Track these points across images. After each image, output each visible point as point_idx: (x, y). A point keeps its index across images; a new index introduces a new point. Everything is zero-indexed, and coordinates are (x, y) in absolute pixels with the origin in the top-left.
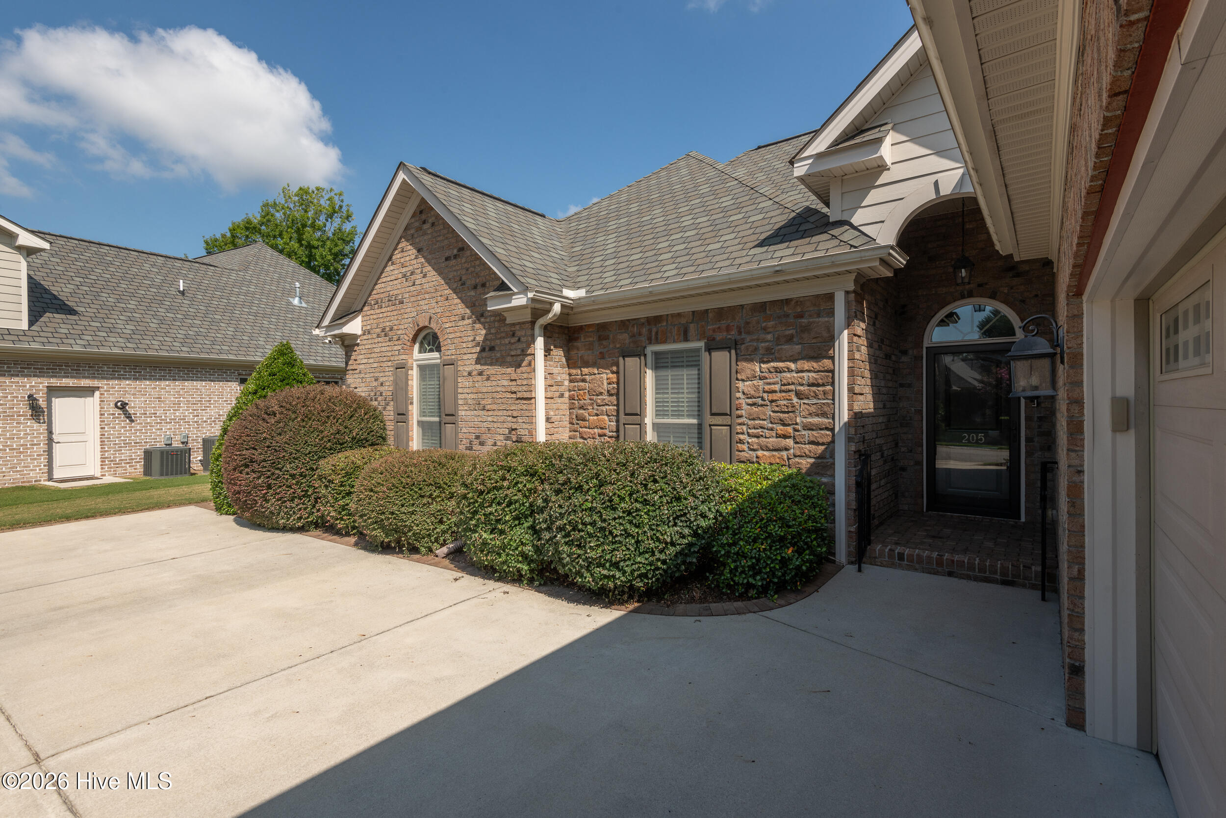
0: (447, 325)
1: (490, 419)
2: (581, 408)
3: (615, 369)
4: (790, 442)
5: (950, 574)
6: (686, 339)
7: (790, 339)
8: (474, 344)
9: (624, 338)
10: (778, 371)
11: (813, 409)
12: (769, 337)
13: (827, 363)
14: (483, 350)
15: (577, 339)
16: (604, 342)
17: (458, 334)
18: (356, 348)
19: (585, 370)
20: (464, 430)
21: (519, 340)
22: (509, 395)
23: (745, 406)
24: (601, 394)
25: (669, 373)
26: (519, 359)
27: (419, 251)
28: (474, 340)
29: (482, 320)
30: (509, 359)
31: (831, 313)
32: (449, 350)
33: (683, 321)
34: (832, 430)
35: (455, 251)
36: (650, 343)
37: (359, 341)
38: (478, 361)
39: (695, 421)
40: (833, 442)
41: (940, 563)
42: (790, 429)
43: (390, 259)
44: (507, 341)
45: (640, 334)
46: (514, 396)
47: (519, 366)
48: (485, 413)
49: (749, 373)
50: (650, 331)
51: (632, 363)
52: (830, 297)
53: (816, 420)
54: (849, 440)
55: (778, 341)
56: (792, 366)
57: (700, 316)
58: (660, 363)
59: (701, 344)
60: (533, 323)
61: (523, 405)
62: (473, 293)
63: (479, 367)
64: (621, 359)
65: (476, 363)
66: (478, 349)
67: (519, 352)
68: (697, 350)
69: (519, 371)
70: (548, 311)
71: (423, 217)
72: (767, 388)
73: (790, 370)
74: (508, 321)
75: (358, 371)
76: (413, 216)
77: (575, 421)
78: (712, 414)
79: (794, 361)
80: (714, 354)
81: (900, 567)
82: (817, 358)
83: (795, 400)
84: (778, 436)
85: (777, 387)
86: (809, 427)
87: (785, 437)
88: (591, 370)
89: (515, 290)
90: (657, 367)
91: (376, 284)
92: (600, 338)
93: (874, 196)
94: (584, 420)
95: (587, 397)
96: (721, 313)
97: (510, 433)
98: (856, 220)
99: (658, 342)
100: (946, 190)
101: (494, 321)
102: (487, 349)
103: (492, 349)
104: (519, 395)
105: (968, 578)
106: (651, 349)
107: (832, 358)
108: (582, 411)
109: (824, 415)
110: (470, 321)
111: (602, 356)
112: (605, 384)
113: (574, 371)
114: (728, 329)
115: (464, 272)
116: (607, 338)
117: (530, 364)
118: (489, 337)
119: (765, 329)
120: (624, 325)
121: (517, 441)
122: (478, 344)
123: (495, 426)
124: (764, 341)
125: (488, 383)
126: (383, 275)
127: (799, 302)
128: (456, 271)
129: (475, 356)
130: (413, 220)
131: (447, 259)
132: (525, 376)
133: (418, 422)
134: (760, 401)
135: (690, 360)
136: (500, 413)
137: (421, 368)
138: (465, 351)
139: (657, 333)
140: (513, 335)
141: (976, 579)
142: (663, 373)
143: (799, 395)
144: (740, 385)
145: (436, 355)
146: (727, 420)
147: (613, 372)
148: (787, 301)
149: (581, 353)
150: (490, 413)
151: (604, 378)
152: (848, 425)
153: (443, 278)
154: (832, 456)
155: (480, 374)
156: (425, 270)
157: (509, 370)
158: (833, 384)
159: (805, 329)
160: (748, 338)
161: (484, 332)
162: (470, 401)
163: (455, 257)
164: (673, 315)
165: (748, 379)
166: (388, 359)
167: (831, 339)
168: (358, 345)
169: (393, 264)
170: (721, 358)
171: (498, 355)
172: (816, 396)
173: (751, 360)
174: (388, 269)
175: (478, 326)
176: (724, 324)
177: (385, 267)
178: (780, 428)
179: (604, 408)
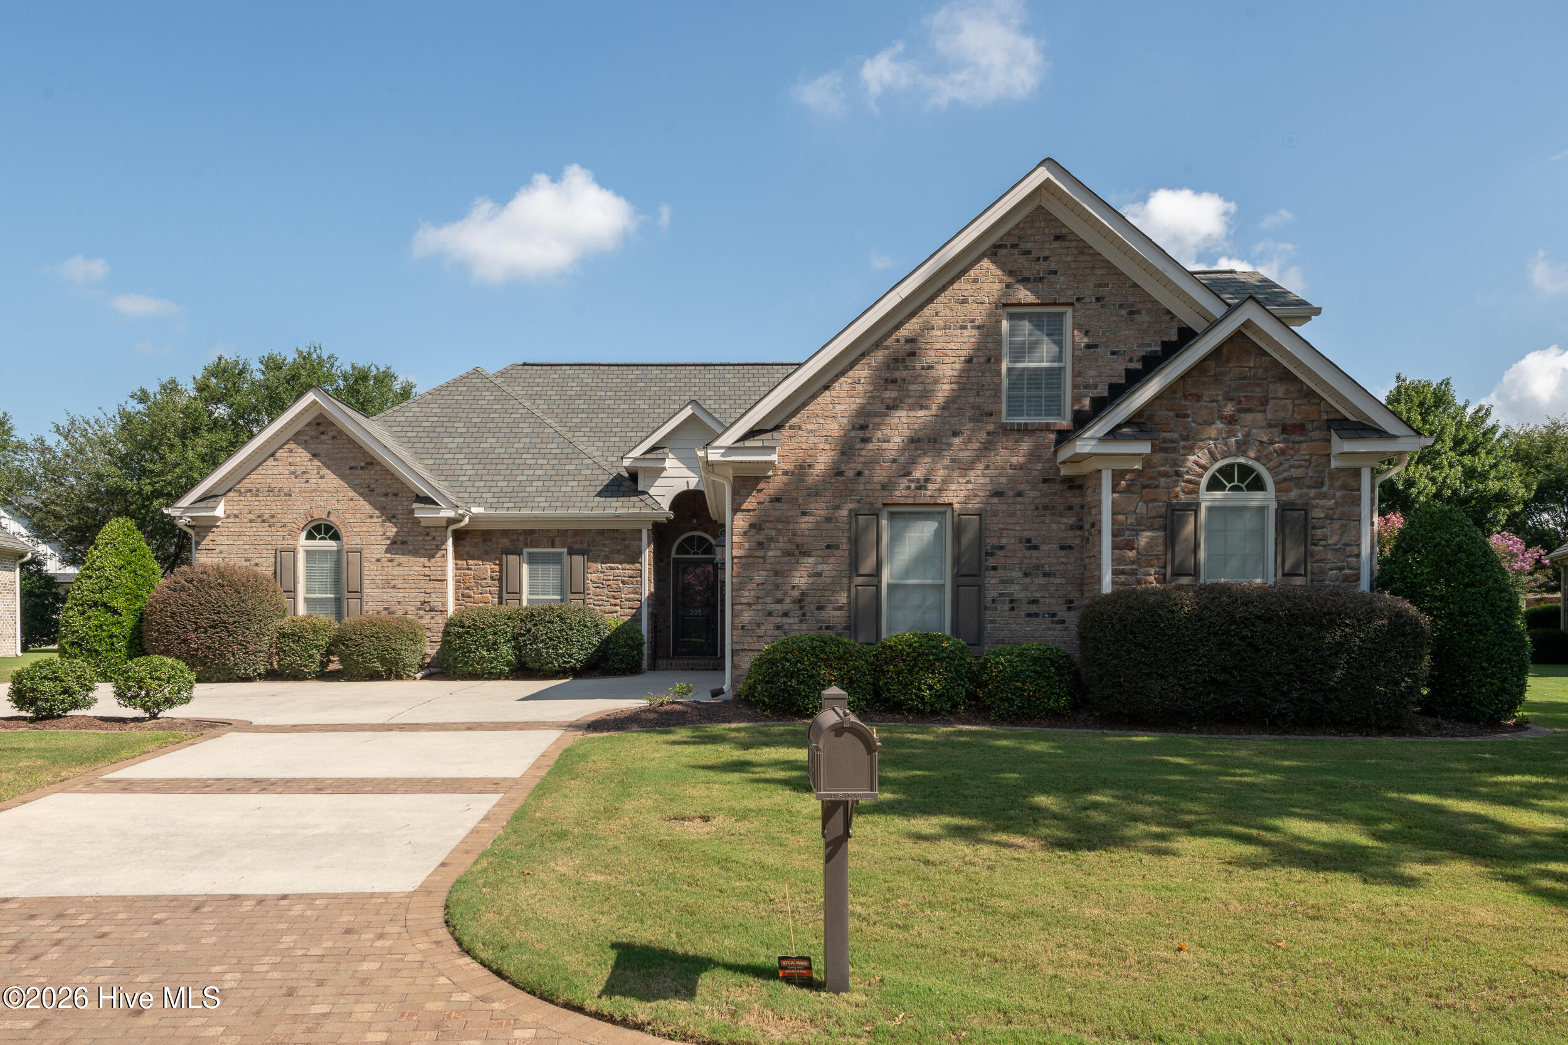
0: (351, 521)
1: (400, 595)
2: (468, 588)
3: (497, 562)
4: (618, 608)
5: (692, 669)
6: (553, 546)
7: (618, 552)
8: (383, 537)
9: (505, 542)
10: (611, 568)
11: (631, 590)
12: (607, 549)
13: (638, 565)
14: (394, 543)
15: (463, 539)
16: (489, 543)
17: (365, 529)
18: (214, 529)
19: (471, 562)
20: (370, 603)
21: (434, 539)
22: (422, 577)
23: (592, 588)
24: (485, 579)
25: (540, 567)
26: (432, 552)
27: (314, 455)
28: (384, 534)
29: (394, 520)
30: (422, 551)
31: (640, 540)
32: (350, 540)
33: (551, 535)
34: (641, 601)
35: (363, 464)
36: (526, 547)
37: (219, 523)
38: (387, 551)
39: (559, 597)
40: (641, 607)
41: (688, 665)
42: (618, 601)
43: (273, 455)
44: (420, 538)
45: (518, 540)
46: (428, 578)
47: (433, 557)
48: (395, 590)
49: (595, 569)
50: (526, 539)
51: (513, 559)
52: (640, 531)
53: (632, 596)
54: (649, 606)
55: (612, 552)
56: (620, 566)
57: (563, 533)
58: (533, 560)
59: (565, 550)
60: (447, 527)
61: (437, 585)
62: (383, 499)
63: (389, 556)
64: (504, 556)
65: (386, 552)
66: (389, 542)
67: (433, 547)
68: (561, 554)
69: (433, 560)
70: (461, 521)
71: (321, 429)
72: (605, 578)
73: (618, 569)
74: (422, 524)
75: (217, 551)
76: (308, 425)
77: (460, 598)
78: (572, 593)
79: (621, 564)
80: (574, 557)
81: (671, 669)
82: (633, 563)
83: (621, 585)
84: (611, 605)
85: (611, 578)
86: (628, 600)
87: (615, 605)
88: (476, 562)
89: (444, 506)
90: (530, 563)
91: (249, 474)
92: (484, 541)
93: (659, 482)
94: (469, 597)
95: (472, 581)
96: (576, 533)
97: (422, 604)
98: (652, 491)
99: (532, 546)
100: (692, 487)
101: (407, 523)
102: (399, 542)
103: (404, 543)
104: (432, 578)
105: (699, 670)
106: (526, 551)
107: (641, 563)
108: (467, 591)
109: (636, 593)
110: (380, 520)
111: (486, 553)
112: (489, 571)
113: (460, 562)
114: (582, 542)
115: (373, 481)
116: (490, 540)
117: (443, 556)
118: (401, 534)
119: (604, 545)
120: (505, 533)
121: (430, 611)
122: (388, 538)
123: (407, 600)
124: (603, 551)
125: (400, 568)
126: (260, 468)
127: (623, 532)
128: (364, 479)
129: (385, 547)
130: (307, 429)
131: (351, 468)
132: (439, 564)
133: (305, 598)
134: (601, 585)
135: (557, 559)
136: (413, 590)
137: (309, 553)
138: (373, 542)
139: (531, 541)
140: (428, 534)
141: (703, 670)
142: (534, 567)
143: (623, 582)
144: (589, 575)
145: (333, 543)
146: (581, 596)
147: (495, 564)
148: (617, 531)
149: (466, 549)
150: (401, 591)
151: (488, 568)
152: (648, 597)
153: (347, 483)
154: (641, 615)
155: (391, 561)
156: (322, 473)
157: (422, 560)
158: (641, 577)
159: (627, 547)
160: (594, 549)
161: (395, 530)
162: (378, 581)
163: (362, 468)
164: (543, 531)
165: (594, 573)
166: (267, 542)
167: (640, 553)
168: (218, 527)
169: (275, 460)
170: (578, 559)
171: (411, 548)
172: (632, 583)
173: (596, 562)
174: (267, 463)
175: (388, 524)
176: (578, 539)
177: (265, 460)
178: (612, 600)
179: (488, 589)
